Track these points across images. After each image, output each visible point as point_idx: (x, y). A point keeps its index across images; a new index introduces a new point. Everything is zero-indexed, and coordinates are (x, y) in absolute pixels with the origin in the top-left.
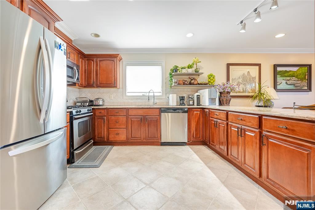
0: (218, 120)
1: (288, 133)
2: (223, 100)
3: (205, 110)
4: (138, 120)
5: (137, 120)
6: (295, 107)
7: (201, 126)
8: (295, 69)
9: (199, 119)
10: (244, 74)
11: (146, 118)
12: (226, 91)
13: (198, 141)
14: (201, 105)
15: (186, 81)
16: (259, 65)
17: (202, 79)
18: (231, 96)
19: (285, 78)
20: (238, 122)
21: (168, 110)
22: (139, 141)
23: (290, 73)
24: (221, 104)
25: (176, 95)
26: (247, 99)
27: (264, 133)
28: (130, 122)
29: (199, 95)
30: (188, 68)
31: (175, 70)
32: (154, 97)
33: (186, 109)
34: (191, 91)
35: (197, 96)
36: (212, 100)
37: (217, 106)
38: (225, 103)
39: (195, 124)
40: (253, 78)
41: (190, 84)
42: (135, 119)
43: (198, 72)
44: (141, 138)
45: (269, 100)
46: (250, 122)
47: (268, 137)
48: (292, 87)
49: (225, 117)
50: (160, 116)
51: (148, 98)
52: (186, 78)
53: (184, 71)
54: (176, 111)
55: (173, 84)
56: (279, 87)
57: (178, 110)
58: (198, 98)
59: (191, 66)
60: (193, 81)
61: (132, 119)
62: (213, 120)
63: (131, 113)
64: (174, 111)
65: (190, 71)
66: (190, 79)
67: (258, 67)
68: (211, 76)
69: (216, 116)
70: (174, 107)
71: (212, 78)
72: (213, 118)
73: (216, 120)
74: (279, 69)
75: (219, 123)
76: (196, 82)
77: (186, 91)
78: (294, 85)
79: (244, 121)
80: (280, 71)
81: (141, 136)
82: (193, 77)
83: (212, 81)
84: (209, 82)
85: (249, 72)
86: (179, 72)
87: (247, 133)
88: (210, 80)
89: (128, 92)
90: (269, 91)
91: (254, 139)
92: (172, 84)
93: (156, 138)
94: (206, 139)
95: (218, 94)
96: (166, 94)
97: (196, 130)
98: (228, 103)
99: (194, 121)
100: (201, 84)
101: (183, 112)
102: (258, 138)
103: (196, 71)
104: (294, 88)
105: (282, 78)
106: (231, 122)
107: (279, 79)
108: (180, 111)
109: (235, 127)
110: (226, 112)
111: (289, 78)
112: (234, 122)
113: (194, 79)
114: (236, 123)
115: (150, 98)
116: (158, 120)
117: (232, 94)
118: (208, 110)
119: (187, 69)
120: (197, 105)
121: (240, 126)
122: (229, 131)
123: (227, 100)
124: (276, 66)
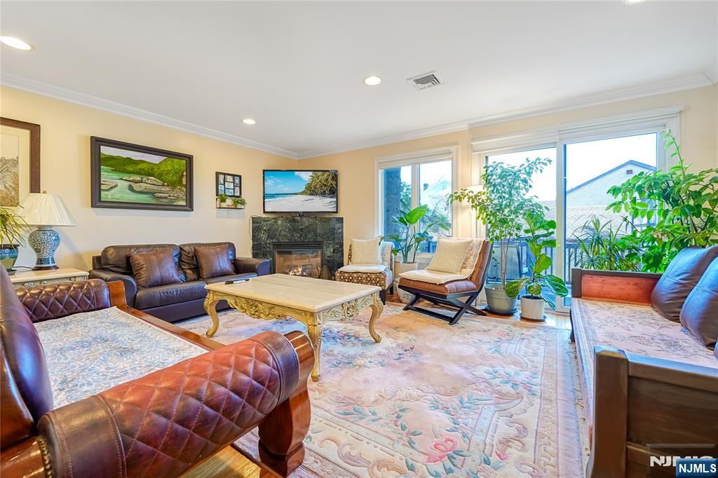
16: (32, 127)
23: (141, 166)
67: (27, 132)
80: (111, 158)
111: (138, 178)
124: (97, 142)
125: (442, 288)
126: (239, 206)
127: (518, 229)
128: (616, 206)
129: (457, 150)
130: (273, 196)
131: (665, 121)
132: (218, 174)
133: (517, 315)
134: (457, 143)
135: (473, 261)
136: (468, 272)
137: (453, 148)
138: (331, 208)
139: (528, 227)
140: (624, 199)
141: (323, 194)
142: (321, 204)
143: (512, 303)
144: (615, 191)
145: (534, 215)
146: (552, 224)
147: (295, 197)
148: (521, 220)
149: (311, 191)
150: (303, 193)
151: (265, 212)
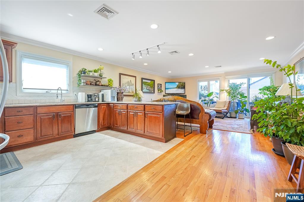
0: (121, 110)
1: (154, 110)
2: (119, 98)
3: (110, 104)
4: (50, 118)
5: (48, 118)
6: (152, 101)
7: (107, 116)
8: (149, 81)
9: (105, 111)
10: (128, 81)
11: (60, 115)
12: (122, 92)
13: (105, 127)
14: (105, 101)
15: (93, 82)
16: (135, 77)
17: (104, 82)
18: (123, 95)
19: (146, 86)
20: (134, 109)
21: (81, 106)
22: (50, 138)
23: (148, 83)
24: (118, 100)
25: (84, 93)
26: (130, 97)
27: (146, 112)
28: (39, 120)
29: (103, 94)
30: (95, 72)
31: (84, 72)
32: (62, 95)
33: (96, 105)
34: (96, 90)
35: (102, 94)
36: (113, 97)
37: (116, 102)
38: (120, 99)
39: (103, 115)
40: (132, 84)
41: (96, 85)
42: (45, 117)
43: (102, 76)
44: (53, 134)
45: (140, 98)
46: (140, 108)
47: (147, 114)
48: (148, 91)
49: (126, 107)
50: (74, 111)
51: (56, 95)
52: (92, 80)
53: (91, 74)
54: (88, 106)
55: (82, 84)
56: (144, 91)
57: (90, 106)
58: (103, 95)
59: (97, 71)
60: (98, 83)
61: (42, 118)
62: (117, 111)
63: (39, 110)
64: (87, 107)
65: (96, 74)
66: (95, 80)
67: (135, 78)
68: (110, 81)
69: (119, 108)
70: (83, 103)
71: (111, 82)
72: (117, 109)
73: (119, 110)
74: (144, 81)
75: (122, 112)
76: (100, 84)
77: (92, 90)
78: (149, 90)
79: (137, 108)
80: (144, 82)
81: (54, 133)
82: (98, 79)
83: (111, 84)
84: (109, 84)
85: (131, 80)
86: (87, 74)
87: (138, 114)
88: (109, 83)
89: (24, 89)
90: (140, 92)
91: (142, 116)
92: (80, 84)
93: (70, 132)
94: (111, 125)
95: (117, 93)
96: (73, 92)
97: (103, 120)
98: (122, 100)
99: (102, 113)
100: (104, 86)
101: (94, 107)
102: (144, 115)
103: (101, 76)
104: (149, 92)
105: (145, 86)
106: (130, 110)
107: (144, 86)
108: (92, 106)
109: (132, 112)
110: (126, 105)
111: (147, 86)
112: (131, 109)
113: (98, 81)
114: (132, 110)
115: (58, 95)
116: (72, 115)
117: (124, 94)
118: (113, 105)
119: (93, 72)
120: (102, 102)
121: (135, 111)
122: (129, 115)
123: (121, 98)
124: (142, 79)
125: (221, 111)
126: (162, 92)
127: (238, 98)
128: (261, 93)
129: (221, 78)
130: (168, 89)
131: (272, 74)
132: (158, 84)
133: (238, 118)
134: (221, 76)
135: (227, 106)
136: (226, 108)
137: (220, 78)
138: (184, 92)
139: (240, 98)
140: (262, 91)
141: (182, 88)
142: (181, 91)
143: (236, 115)
144: (260, 90)
145: (242, 95)
146: (246, 97)
147: (174, 89)
148: (239, 96)
149: (178, 87)
150: (176, 88)
151: (165, 93)
